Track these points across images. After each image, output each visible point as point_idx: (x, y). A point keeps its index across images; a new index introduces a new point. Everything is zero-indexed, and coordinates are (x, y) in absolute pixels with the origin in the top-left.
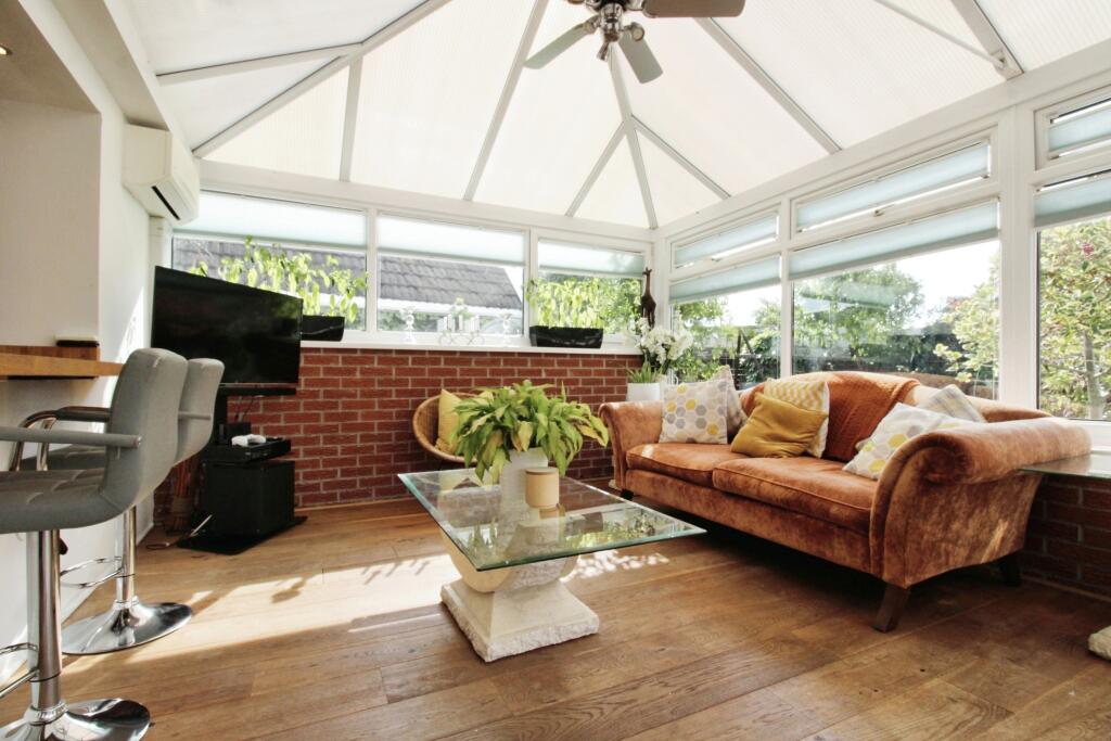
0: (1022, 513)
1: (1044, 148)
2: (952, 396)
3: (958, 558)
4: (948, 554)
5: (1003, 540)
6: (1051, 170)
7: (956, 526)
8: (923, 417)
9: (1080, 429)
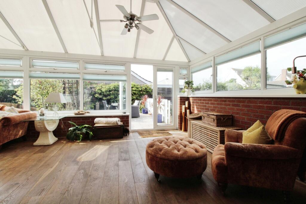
0: (26, 128)
1: (31, 65)
2: (13, 109)
3: (12, 138)
4: (10, 138)
5: (22, 133)
6: (32, 69)
7: (11, 132)
8: (6, 113)
9: (35, 113)
